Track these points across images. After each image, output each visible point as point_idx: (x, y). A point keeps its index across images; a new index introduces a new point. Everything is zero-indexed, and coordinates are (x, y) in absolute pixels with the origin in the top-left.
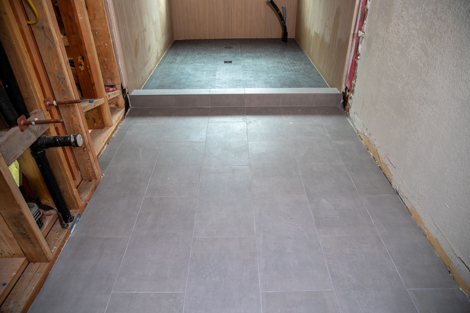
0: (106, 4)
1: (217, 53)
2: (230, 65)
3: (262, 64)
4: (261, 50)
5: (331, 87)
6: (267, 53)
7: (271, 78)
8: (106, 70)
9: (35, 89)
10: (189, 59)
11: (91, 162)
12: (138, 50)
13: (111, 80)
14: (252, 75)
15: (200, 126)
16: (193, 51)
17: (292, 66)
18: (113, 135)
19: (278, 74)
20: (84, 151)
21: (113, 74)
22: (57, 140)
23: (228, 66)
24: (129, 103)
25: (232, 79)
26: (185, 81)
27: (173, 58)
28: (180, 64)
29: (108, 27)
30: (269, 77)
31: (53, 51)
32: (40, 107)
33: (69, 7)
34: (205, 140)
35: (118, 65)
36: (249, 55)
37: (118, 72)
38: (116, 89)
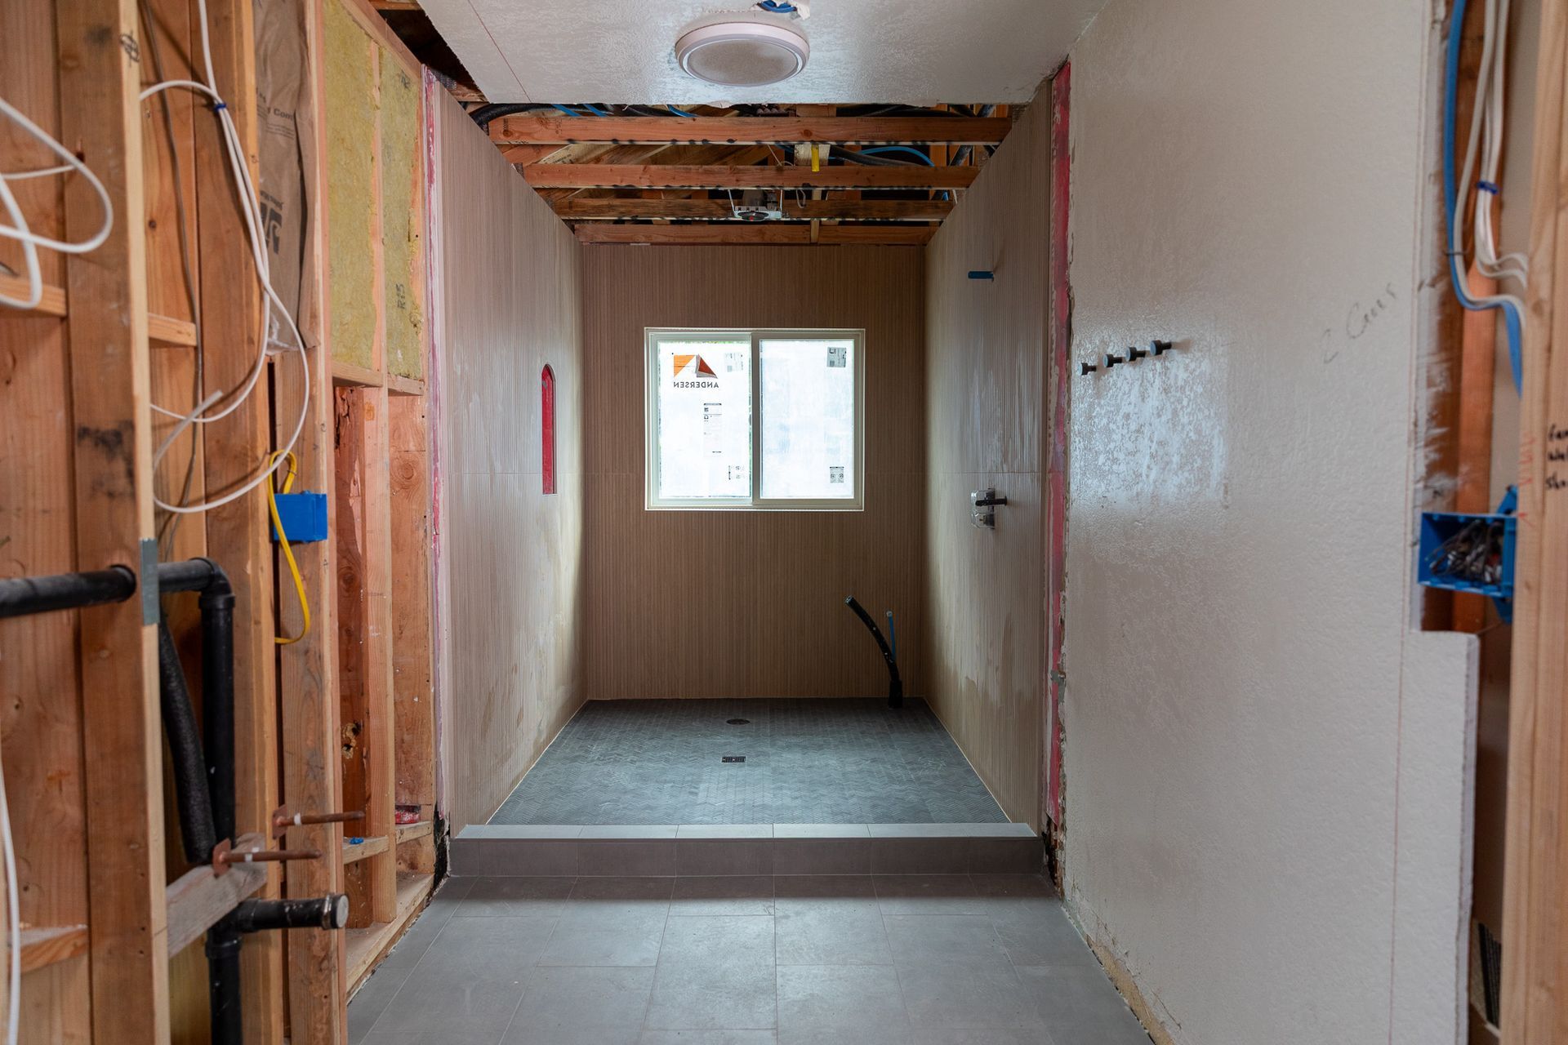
0: (435, 604)
1: (705, 736)
2: (741, 767)
3: (827, 765)
4: (829, 729)
5: (1014, 821)
6: (845, 736)
7: (851, 801)
8: (403, 765)
9: (263, 783)
10: (624, 749)
11: (330, 1004)
12: (490, 719)
13: (411, 793)
14: (797, 794)
15: (645, 925)
16: (639, 730)
17: (911, 769)
18: (391, 950)
19: (871, 790)
20: (321, 970)
21: (419, 775)
22: (287, 909)
23: (733, 769)
24: (446, 862)
25: (743, 804)
26: (610, 806)
27: (581, 747)
28: (600, 763)
29: (429, 658)
30: (846, 799)
31: (313, 702)
32: (261, 829)
33: (353, 610)
34: (654, 964)
35: (437, 754)
36: (794, 740)
37: (433, 773)
38: (420, 819)
